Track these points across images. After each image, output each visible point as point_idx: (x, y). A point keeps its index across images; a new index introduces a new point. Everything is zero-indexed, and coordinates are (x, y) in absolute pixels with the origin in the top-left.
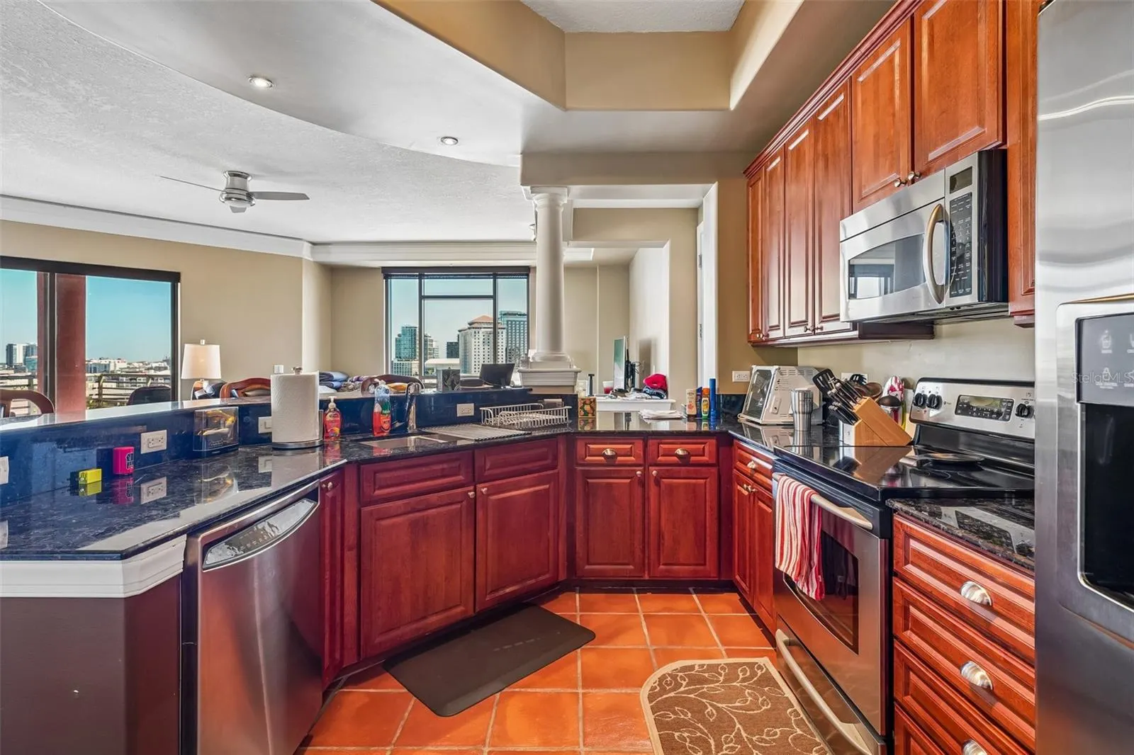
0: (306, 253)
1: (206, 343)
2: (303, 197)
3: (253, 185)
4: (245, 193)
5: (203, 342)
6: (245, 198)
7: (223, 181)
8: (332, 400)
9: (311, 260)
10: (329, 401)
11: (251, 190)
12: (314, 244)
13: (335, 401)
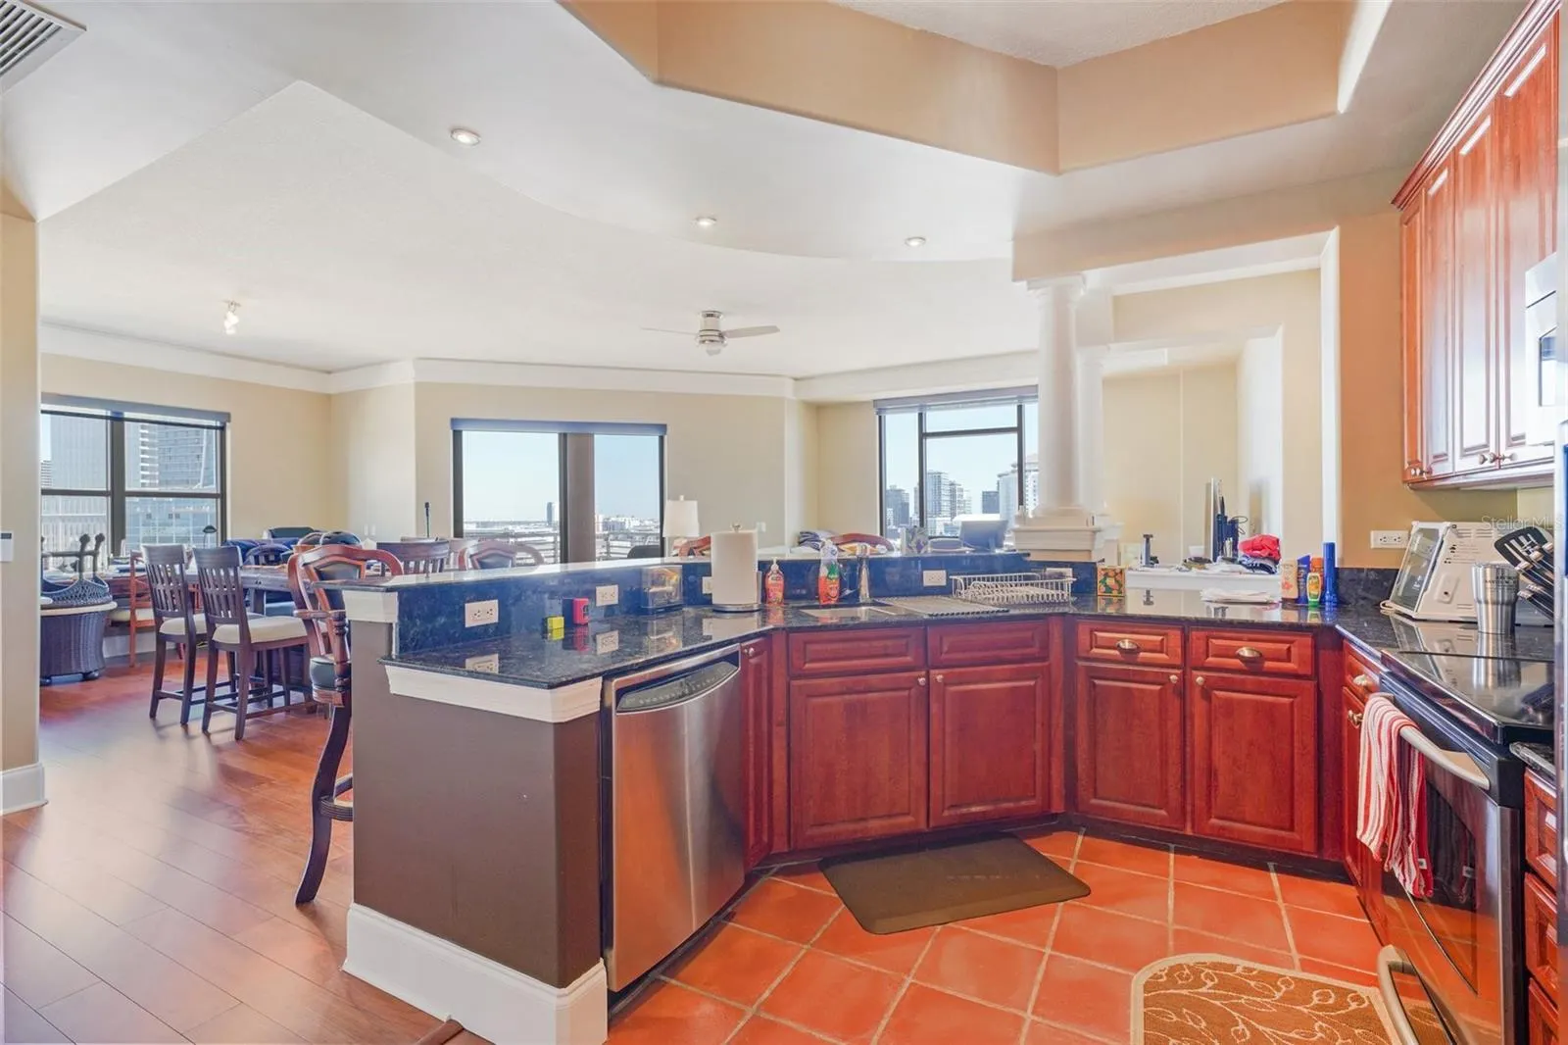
0: (788, 391)
1: (686, 499)
2: (774, 329)
3: (725, 324)
4: (717, 333)
5: (682, 497)
6: (717, 339)
7: (698, 323)
8: (775, 561)
9: (794, 398)
10: (771, 562)
11: (723, 329)
12: (796, 379)
13: (778, 562)
